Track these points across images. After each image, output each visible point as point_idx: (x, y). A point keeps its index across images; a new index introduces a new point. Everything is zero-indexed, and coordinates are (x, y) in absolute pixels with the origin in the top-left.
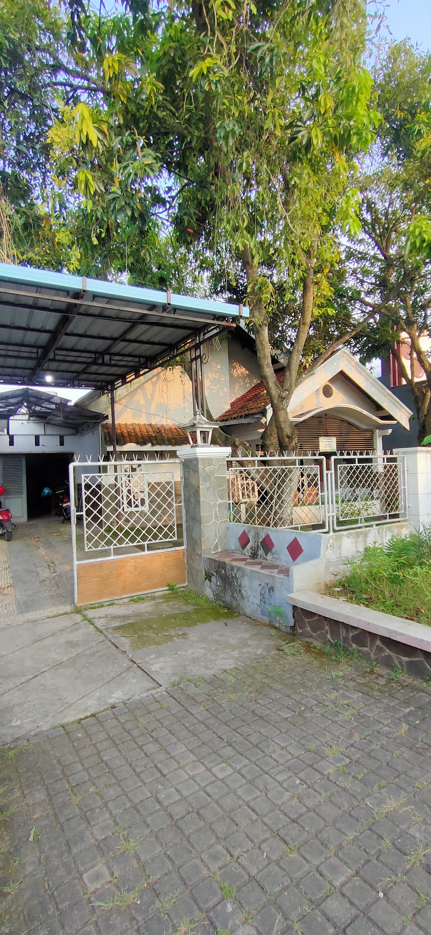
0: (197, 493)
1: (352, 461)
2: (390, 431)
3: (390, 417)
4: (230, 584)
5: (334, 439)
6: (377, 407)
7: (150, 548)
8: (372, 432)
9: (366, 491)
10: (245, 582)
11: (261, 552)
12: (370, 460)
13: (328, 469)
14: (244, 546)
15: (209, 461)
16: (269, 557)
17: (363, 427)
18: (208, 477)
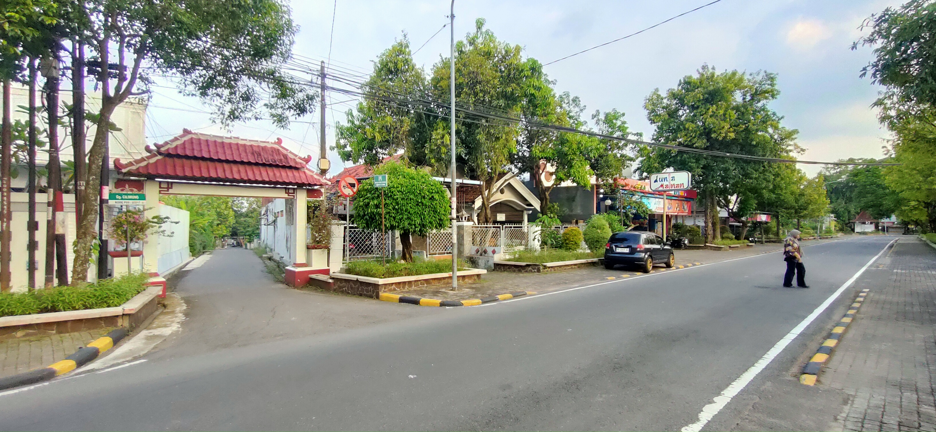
0: (463, 236)
1: (511, 227)
2: (531, 212)
3: (531, 205)
4: (475, 262)
5: (504, 215)
6: (524, 200)
7: (447, 253)
8: (523, 211)
9: (518, 241)
10: (480, 261)
11: (483, 254)
12: (521, 227)
13: (503, 230)
14: (477, 253)
15: (467, 226)
16: (486, 255)
17: (518, 209)
18: (466, 232)
